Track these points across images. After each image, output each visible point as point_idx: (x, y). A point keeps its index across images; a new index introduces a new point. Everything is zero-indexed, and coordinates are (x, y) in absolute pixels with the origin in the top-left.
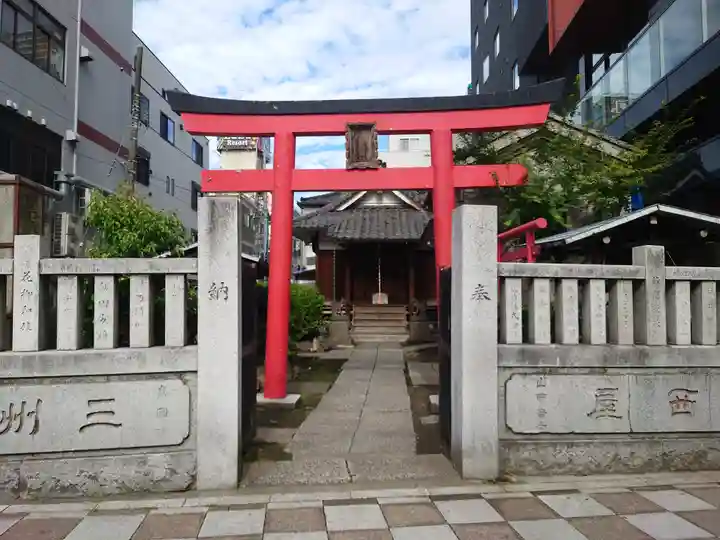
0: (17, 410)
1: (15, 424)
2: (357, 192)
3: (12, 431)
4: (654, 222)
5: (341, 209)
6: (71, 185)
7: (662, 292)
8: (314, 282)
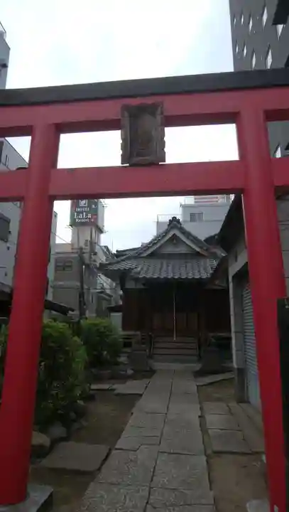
5: (145, 255)
8: (121, 314)
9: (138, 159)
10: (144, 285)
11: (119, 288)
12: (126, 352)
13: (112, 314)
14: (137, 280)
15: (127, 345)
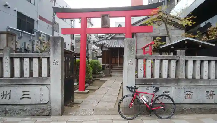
0: (5, 93)
1: (5, 97)
2: (113, 34)
3: (3, 98)
4: (186, 42)
5: (109, 38)
6: (37, 33)
7: (184, 63)
8: (101, 59)
9: (104, 26)
10: (109, 49)
11: (100, 50)
12: (103, 71)
13: (98, 59)
14: (106, 47)
15: (103, 68)
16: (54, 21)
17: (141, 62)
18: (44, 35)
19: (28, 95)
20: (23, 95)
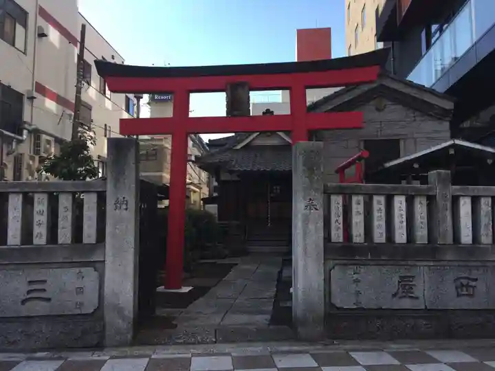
4: (452, 152)
5: (238, 147)
6: (30, 132)
7: (449, 205)
8: (217, 205)
9: (235, 113)
10: (238, 176)
13: (207, 206)
14: (231, 172)
15: (224, 233)
16: (78, 98)
17: (337, 202)
18: (52, 139)
19: (44, 290)
20: (29, 292)
